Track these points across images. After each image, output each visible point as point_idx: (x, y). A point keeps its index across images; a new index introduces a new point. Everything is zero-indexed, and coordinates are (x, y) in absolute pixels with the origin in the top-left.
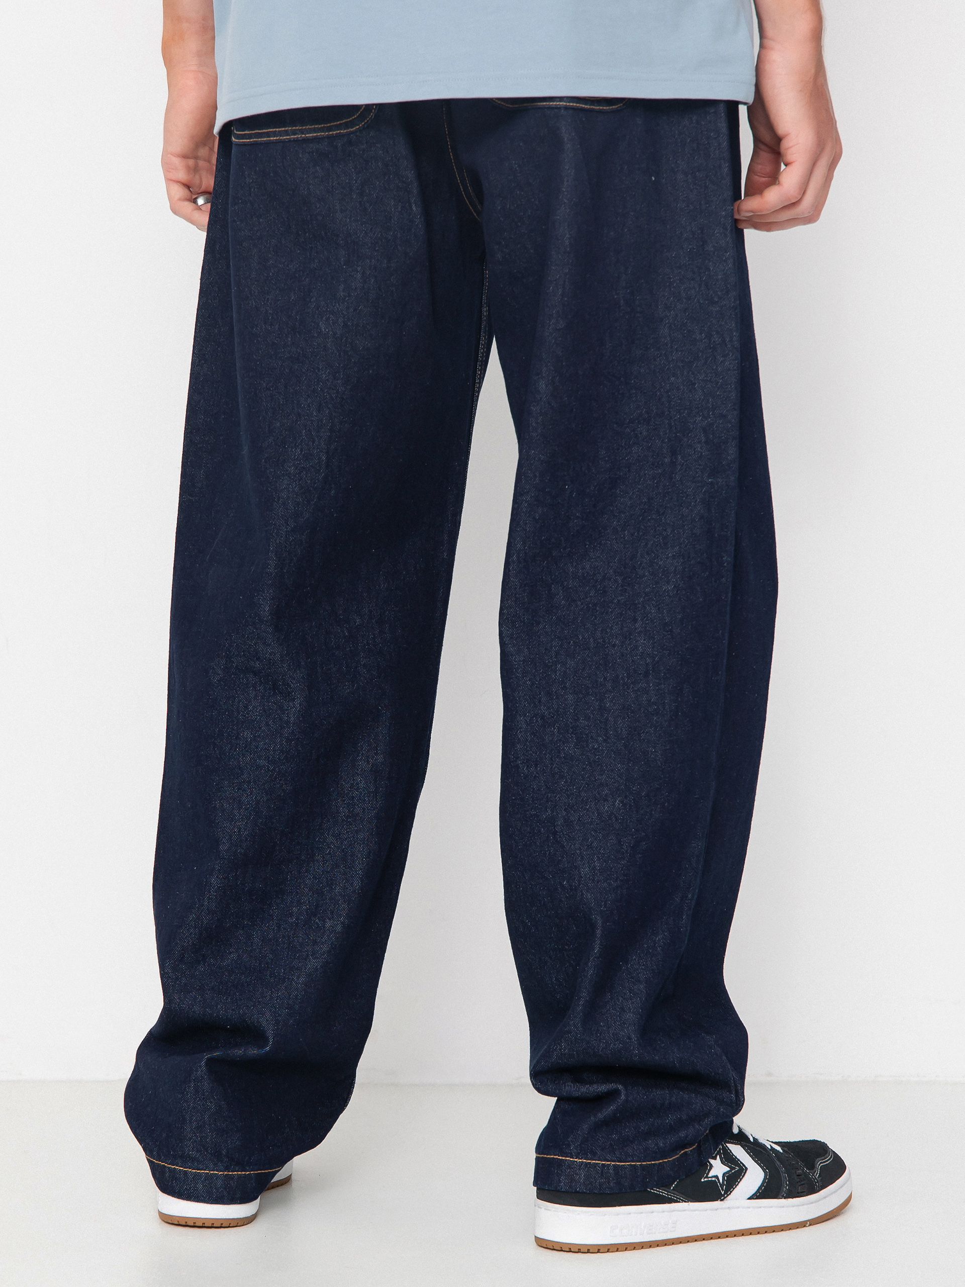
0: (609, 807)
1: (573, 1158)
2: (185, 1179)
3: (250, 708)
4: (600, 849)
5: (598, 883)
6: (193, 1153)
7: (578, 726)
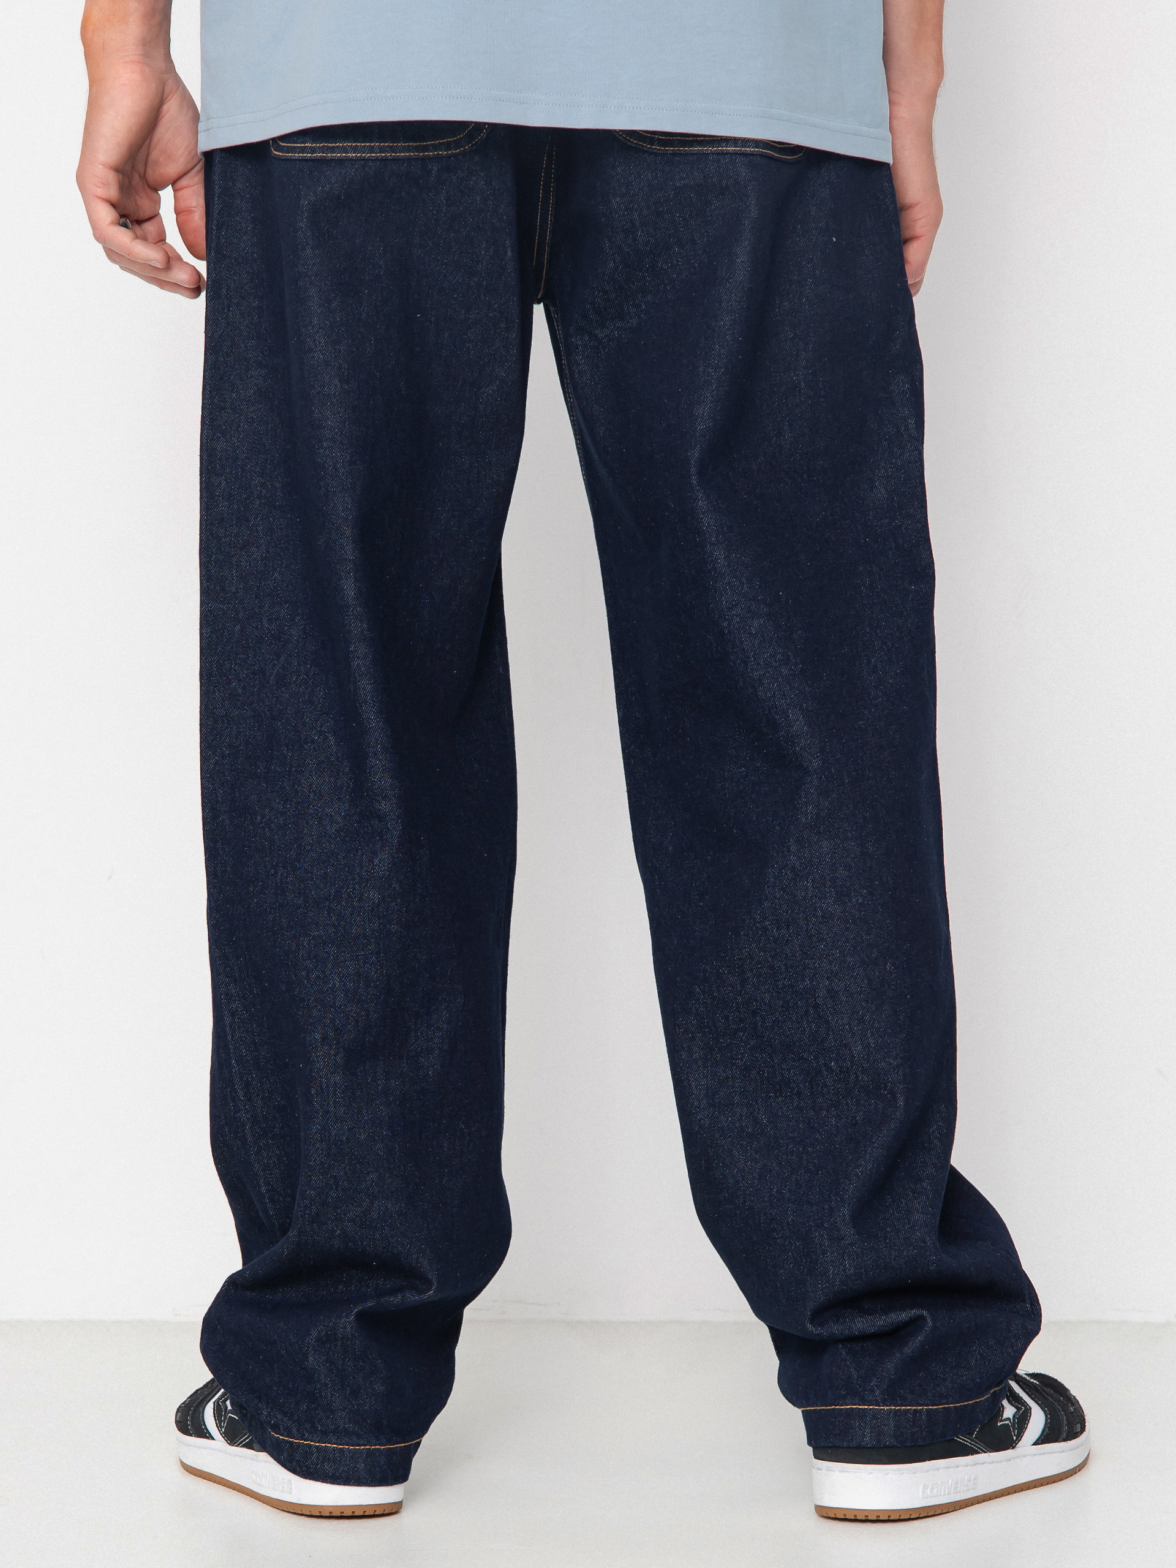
0: (879, 972)
1: (879, 1406)
2: (341, 1459)
3: (376, 861)
4: (874, 1023)
5: (874, 1062)
6: (350, 1426)
7: (837, 878)
